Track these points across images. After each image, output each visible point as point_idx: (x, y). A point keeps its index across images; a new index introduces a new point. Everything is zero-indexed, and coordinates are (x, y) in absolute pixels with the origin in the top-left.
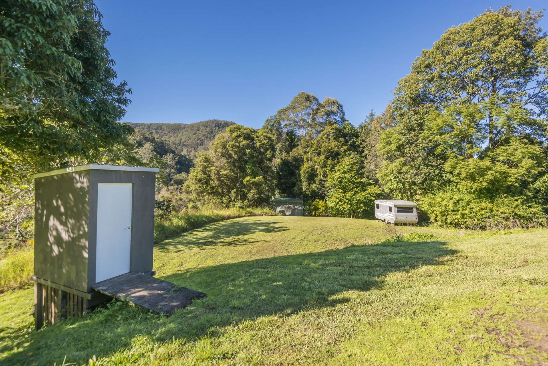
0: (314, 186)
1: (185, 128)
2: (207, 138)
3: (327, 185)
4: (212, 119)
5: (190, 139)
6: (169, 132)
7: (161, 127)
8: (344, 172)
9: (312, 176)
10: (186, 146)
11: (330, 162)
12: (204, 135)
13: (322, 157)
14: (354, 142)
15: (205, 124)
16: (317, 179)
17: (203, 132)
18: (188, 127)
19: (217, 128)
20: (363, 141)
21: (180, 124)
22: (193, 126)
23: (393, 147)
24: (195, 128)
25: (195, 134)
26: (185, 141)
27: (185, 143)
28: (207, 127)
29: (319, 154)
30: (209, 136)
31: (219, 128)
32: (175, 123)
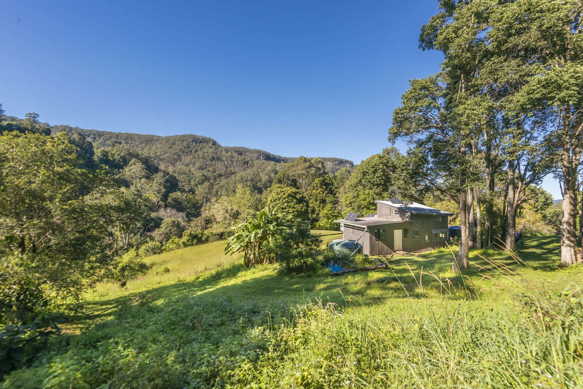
0: (314, 216)
1: (158, 140)
2: (184, 152)
3: (320, 215)
4: (189, 134)
5: (166, 153)
6: (141, 143)
7: (131, 138)
8: (328, 211)
9: (313, 211)
10: (162, 160)
11: (321, 205)
12: (181, 149)
13: (318, 202)
14: (331, 188)
15: (183, 138)
16: (316, 212)
17: (178, 147)
18: (162, 140)
19: (194, 143)
20: (336, 188)
21: (153, 136)
22: (167, 139)
23: (348, 202)
24: (171, 141)
25: (171, 148)
26: (161, 155)
27: (161, 157)
28: (183, 141)
29: (316, 201)
30: (186, 151)
31: (197, 143)
32: (147, 134)
